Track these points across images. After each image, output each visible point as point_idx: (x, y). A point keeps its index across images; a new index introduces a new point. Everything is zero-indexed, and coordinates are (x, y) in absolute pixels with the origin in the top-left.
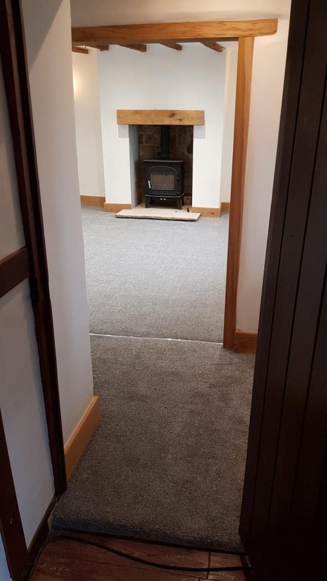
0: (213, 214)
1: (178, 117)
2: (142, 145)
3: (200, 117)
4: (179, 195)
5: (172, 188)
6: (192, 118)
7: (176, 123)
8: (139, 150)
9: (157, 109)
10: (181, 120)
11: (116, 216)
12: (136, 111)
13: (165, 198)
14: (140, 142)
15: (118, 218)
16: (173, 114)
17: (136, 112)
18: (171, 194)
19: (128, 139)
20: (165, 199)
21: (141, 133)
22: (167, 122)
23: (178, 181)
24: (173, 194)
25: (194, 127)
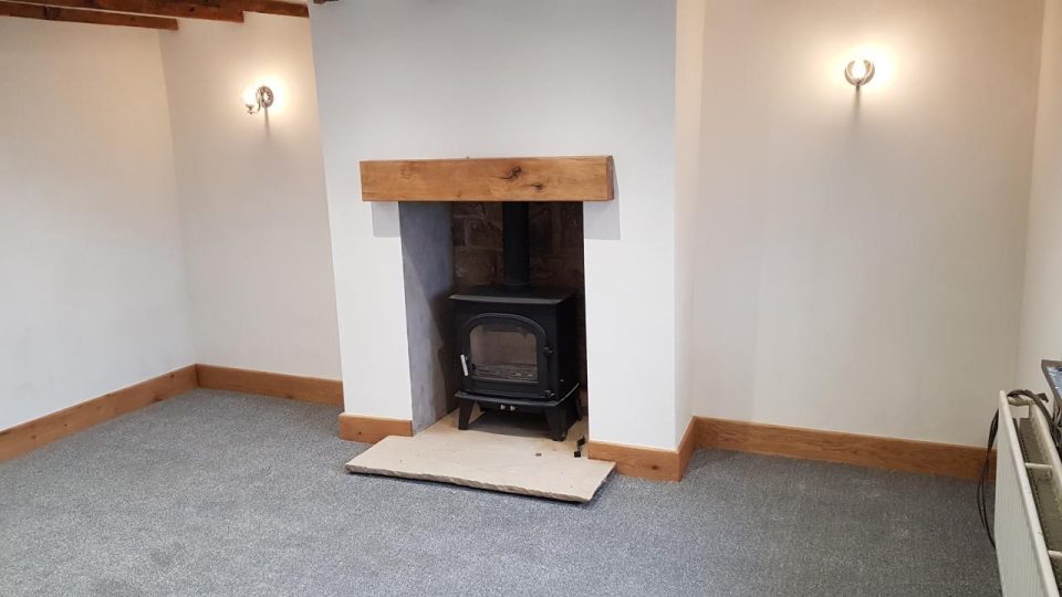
0: (655, 468)
1: (532, 178)
2: (461, 248)
3: (604, 175)
4: (552, 399)
5: (531, 376)
6: (574, 182)
7: (528, 195)
8: (454, 262)
9: (472, 156)
10: (539, 187)
11: (348, 468)
12: (412, 163)
13: (514, 405)
14: (456, 241)
15: (353, 473)
16: (514, 170)
17: (412, 167)
18: (532, 396)
19: (399, 239)
20: (512, 408)
21: (460, 216)
22: (502, 192)
23: (549, 357)
24: (536, 396)
25: (586, 207)
